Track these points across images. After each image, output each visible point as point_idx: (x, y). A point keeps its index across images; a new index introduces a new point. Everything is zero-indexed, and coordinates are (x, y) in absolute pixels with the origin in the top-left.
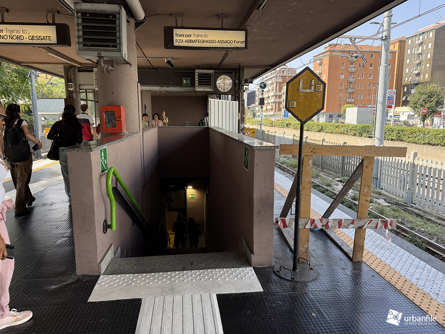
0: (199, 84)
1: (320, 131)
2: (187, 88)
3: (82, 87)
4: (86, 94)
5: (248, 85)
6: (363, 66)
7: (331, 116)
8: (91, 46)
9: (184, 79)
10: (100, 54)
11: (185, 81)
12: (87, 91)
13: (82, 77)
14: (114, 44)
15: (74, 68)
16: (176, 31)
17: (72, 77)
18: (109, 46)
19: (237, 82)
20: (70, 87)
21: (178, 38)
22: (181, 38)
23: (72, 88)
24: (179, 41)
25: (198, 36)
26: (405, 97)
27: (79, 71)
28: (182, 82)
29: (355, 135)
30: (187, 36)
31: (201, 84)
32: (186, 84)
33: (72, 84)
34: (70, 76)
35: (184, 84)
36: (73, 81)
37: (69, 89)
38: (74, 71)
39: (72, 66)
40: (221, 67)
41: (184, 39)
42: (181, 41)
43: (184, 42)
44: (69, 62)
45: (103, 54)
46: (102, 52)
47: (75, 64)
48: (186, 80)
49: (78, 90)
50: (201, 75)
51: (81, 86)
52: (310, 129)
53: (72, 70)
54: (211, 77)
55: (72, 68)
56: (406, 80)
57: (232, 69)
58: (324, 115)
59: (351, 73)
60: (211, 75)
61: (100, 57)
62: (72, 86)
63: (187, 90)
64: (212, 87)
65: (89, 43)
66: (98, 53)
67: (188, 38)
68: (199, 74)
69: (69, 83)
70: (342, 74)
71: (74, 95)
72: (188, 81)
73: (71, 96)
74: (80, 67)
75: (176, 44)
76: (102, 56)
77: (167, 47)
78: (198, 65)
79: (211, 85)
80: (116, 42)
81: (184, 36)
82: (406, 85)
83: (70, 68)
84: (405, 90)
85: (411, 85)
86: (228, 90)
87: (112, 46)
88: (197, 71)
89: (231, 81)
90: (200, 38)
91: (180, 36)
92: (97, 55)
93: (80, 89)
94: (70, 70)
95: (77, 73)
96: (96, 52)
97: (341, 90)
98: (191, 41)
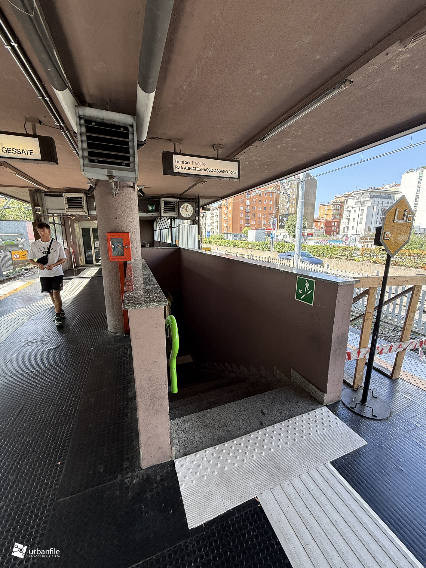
0: (165, 211)
1: (234, 247)
2: (152, 214)
3: (50, 211)
4: (53, 218)
5: (205, 212)
6: (255, 202)
7: (235, 236)
8: (99, 162)
9: (150, 206)
10: (111, 173)
11: (150, 207)
12: (54, 215)
13: (50, 202)
14: (127, 162)
15: (41, 192)
16: (175, 157)
17: (39, 201)
18: (120, 164)
19: (197, 209)
20: (38, 211)
21: (178, 164)
22: (180, 165)
23: (40, 212)
24: (178, 167)
25: (197, 164)
26: (280, 223)
27: (46, 195)
28: (148, 208)
29: (259, 249)
30: (186, 163)
31: (166, 210)
32: (152, 210)
33: (39, 207)
34: (37, 200)
35: (150, 210)
36: (40, 204)
37: (36, 213)
38: (41, 195)
39: (38, 191)
40: (181, 196)
41: (184, 166)
42: (180, 168)
43: (184, 169)
44: (37, 186)
45: (115, 173)
46: (113, 171)
47: (43, 189)
48: (152, 207)
49: (47, 214)
50: (166, 203)
51: (48, 210)
52: (227, 245)
53: (38, 194)
54: (175, 205)
55: (38, 192)
56: (281, 212)
57: (190, 199)
58: (231, 235)
59: (248, 206)
60: (175, 202)
61: (111, 177)
62: (40, 210)
63: (152, 216)
64: (176, 213)
65: (96, 159)
66: (108, 171)
67: (187, 165)
68: (165, 202)
69: (36, 207)
70: (242, 206)
71: (43, 219)
72: (153, 208)
73: (39, 220)
74: (47, 192)
75: (175, 170)
76: (113, 175)
77: (167, 173)
78: (163, 194)
79: (175, 211)
80: (129, 160)
81: (183, 163)
82: (281, 215)
83: (36, 192)
84: (281, 219)
85: (284, 215)
86: (190, 216)
87: (124, 165)
88: (162, 199)
89: (192, 208)
90: (198, 166)
91: (180, 162)
92: (107, 174)
93: (48, 213)
94: (37, 194)
95: (44, 198)
96: (107, 170)
97: (241, 218)
98: (190, 168)
